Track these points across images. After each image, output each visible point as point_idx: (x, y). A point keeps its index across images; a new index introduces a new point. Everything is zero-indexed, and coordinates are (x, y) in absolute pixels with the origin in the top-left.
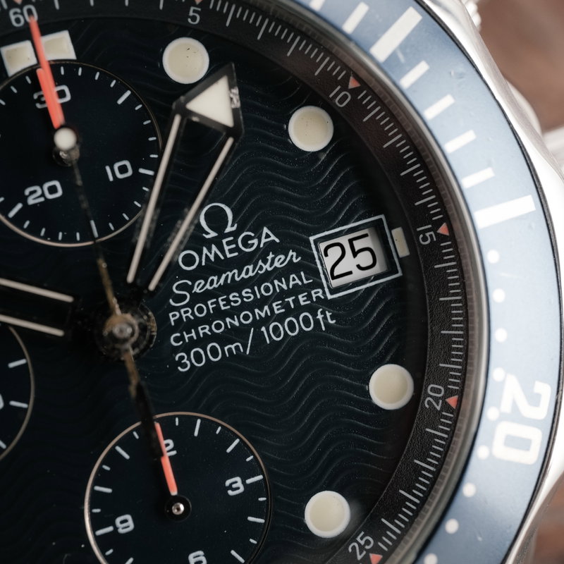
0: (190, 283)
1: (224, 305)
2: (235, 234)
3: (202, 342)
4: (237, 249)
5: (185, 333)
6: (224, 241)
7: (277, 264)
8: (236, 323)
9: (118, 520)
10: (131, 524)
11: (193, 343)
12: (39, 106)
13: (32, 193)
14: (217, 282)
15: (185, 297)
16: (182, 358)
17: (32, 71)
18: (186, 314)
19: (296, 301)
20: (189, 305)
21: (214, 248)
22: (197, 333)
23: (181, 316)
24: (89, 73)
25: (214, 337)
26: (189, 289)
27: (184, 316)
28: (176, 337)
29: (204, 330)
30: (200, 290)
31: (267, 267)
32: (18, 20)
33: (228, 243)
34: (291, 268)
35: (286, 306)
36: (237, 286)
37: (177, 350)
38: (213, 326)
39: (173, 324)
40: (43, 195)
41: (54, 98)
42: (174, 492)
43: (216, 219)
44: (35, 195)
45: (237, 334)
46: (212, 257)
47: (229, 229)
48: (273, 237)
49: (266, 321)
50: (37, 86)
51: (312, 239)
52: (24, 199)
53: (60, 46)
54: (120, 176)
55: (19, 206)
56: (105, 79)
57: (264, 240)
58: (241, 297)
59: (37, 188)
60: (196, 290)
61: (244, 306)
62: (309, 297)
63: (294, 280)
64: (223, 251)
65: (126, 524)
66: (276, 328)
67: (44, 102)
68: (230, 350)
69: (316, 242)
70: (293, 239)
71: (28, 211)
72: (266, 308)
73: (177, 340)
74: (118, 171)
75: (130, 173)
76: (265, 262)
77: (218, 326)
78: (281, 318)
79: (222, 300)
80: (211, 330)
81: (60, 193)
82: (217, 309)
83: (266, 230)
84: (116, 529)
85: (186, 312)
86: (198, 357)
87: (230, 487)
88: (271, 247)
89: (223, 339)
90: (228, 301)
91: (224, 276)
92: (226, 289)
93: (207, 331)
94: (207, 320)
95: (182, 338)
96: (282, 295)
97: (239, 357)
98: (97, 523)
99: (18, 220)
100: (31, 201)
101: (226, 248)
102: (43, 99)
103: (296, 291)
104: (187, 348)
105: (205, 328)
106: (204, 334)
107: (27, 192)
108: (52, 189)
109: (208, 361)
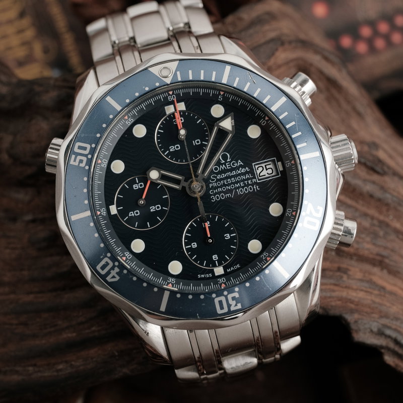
2: (230, 162)
3: (219, 193)
4: (231, 166)
5: (214, 190)
7: (242, 171)
8: (229, 188)
9: (192, 244)
10: (196, 246)
11: (216, 193)
12: (175, 123)
14: (224, 176)
15: (214, 180)
16: (213, 197)
17: (173, 114)
18: (215, 185)
19: (248, 182)
20: (216, 182)
21: (224, 165)
22: (218, 191)
23: (213, 185)
24: (189, 114)
25: (222, 192)
26: (216, 177)
29: (220, 190)
31: (239, 172)
32: (170, 99)
33: (228, 164)
34: (247, 173)
35: (245, 184)
36: (230, 177)
37: (211, 195)
39: (211, 187)
40: (174, 149)
41: (179, 121)
42: (209, 236)
43: (225, 157)
44: (172, 149)
45: (230, 191)
46: (223, 168)
47: (228, 160)
48: (241, 163)
49: (238, 188)
50: (174, 117)
51: (253, 164)
52: (169, 150)
53: (182, 106)
54: (197, 144)
55: (168, 152)
56: (194, 116)
57: (239, 164)
58: (231, 180)
59: (173, 147)
60: (218, 178)
61: (232, 183)
62: (252, 181)
63: (247, 176)
64: (226, 167)
65: (194, 245)
66: (241, 190)
68: (227, 196)
69: (254, 165)
70: (248, 163)
71: (170, 153)
72: (239, 184)
73: (211, 192)
74: (196, 142)
75: (200, 143)
76: (239, 170)
77: (224, 189)
78: (243, 187)
80: (222, 190)
81: (179, 148)
82: (224, 183)
83: (239, 161)
84: (192, 246)
86: (218, 198)
87: (226, 237)
88: (241, 166)
89: (225, 193)
90: (227, 182)
91: (226, 174)
92: (227, 178)
94: (221, 187)
95: (213, 192)
96: (244, 180)
97: (229, 198)
98: (186, 244)
99: (167, 156)
100: (171, 150)
101: (227, 166)
102: (176, 121)
103: (248, 179)
104: (215, 195)
107: (170, 148)
108: (177, 147)
109: (220, 199)
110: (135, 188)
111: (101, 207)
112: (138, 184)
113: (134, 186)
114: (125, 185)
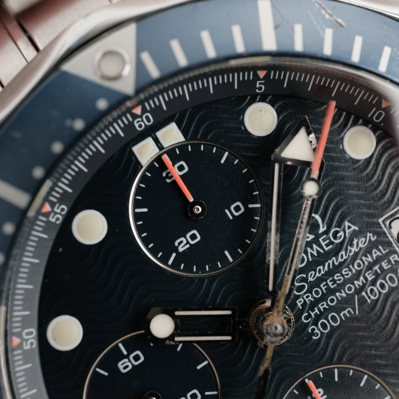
0: (305, 276)
1: (332, 285)
2: (326, 232)
3: (323, 314)
4: (331, 243)
5: (310, 312)
6: (321, 240)
7: (361, 245)
8: (344, 295)
11: (318, 318)
12: (168, 181)
13: (180, 243)
14: (323, 269)
15: (303, 287)
16: (313, 330)
17: (159, 159)
19: (381, 268)
20: (309, 291)
21: (315, 246)
22: (319, 310)
23: (305, 301)
24: (196, 147)
25: (331, 309)
26: (305, 280)
27: (307, 300)
28: (305, 316)
29: (323, 306)
30: (313, 278)
31: (354, 249)
32: (140, 126)
33: (324, 240)
34: (372, 246)
35: (376, 273)
36: (337, 269)
37: (307, 325)
38: (329, 302)
39: (301, 308)
40: (188, 243)
41: (176, 172)
43: (313, 227)
44: (183, 244)
45: (347, 301)
46: (315, 253)
47: (321, 230)
48: (354, 227)
49: (363, 288)
50: (164, 167)
51: (380, 221)
52: (176, 249)
53: (172, 135)
54: (236, 214)
55: (174, 255)
56: (208, 149)
57: (347, 231)
58: (342, 275)
59: (183, 239)
60: (311, 279)
61: (346, 282)
62: (389, 262)
63: (376, 253)
64: (321, 247)
66: (372, 291)
67: (172, 176)
68: (344, 315)
69: (383, 222)
70: (368, 225)
71: (181, 257)
72: (362, 278)
73: (306, 318)
74: (234, 210)
75: (243, 210)
76: (352, 245)
77: (332, 300)
78: (374, 283)
79: (330, 281)
80: (328, 305)
81: (199, 238)
82: (328, 289)
83: (347, 224)
85: (308, 297)
86: (324, 326)
88: (355, 234)
89: (338, 309)
90: (334, 281)
91: (327, 264)
92: (330, 273)
93: (325, 306)
94: (324, 298)
95: (309, 316)
96: (370, 267)
97: (352, 319)
99: (175, 265)
100: (181, 249)
101: (323, 244)
102: (170, 175)
103: (378, 260)
104: (315, 323)
105: (323, 304)
106: (324, 308)
107: (176, 244)
108: (193, 237)
109: (331, 326)
110: (125, 368)
112: (127, 357)
113: (120, 366)
114: (98, 370)
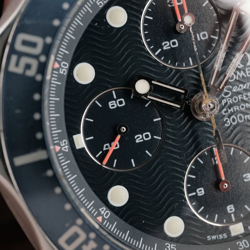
0: (231, 87)
1: (246, 98)
3: (236, 113)
5: (228, 109)
6: (247, 69)
9: (198, 190)
10: (203, 192)
11: (232, 114)
12: (169, 6)
13: (165, 44)
14: (243, 87)
15: (229, 93)
16: (227, 120)
18: (230, 102)
20: (231, 97)
21: (242, 72)
22: (234, 110)
23: (227, 102)
25: (241, 112)
26: (230, 90)
27: (228, 102)
28: (225, 111)
29: (236, 108)
30: (236, 90)
37: (224, 116)
38: (240, 107)
39: (223, 105)
40: (170, 46)
41: (176, 2)
42: (223, 179)
44: (167, 45)
46: (241, 76)
47: (249, 64)
52: (161, 47)
54: (203, 38)
55: (160, 50)
59: (167, 42)
60: (234, 90)
64: (246, 74)
65: (201, 192)
67: (172, 4)
68: (247, 117)
71: (163, 53)
74: (202, 36)
75: (207, 37)
77: (243, 107)
79: (245, 95)
80: (239, 108)
81: (177, 45)
82: (242, 99)
84: (197, 194)
85: (229, 100)
86: (234, 120)
87: (245, 178)
89: (245, 113)
90: (247, 96)
91: (246, 85)
93: (238, 109)
94: (238, 104)
95: (227, 111)
98: (190, 190)
99: (159, 56)
100: (165, 48)
101: (247, 72)
102: (171, 3)
104: (229, 117)
105: (237, 107)
106: (237, 110)
107: (163, 44)
108: (174, 43)
109: (238, 121)
110: (112, 106)
111: (61, 139)
112: (116, 100)
113: (110, 104)
114: (96, 102)
